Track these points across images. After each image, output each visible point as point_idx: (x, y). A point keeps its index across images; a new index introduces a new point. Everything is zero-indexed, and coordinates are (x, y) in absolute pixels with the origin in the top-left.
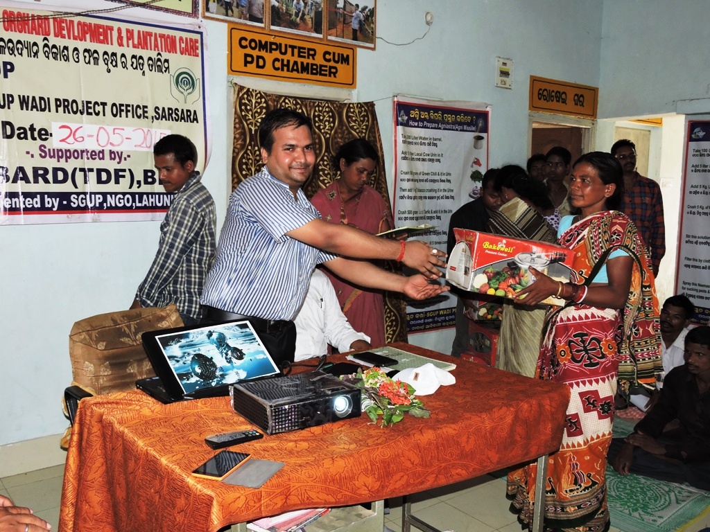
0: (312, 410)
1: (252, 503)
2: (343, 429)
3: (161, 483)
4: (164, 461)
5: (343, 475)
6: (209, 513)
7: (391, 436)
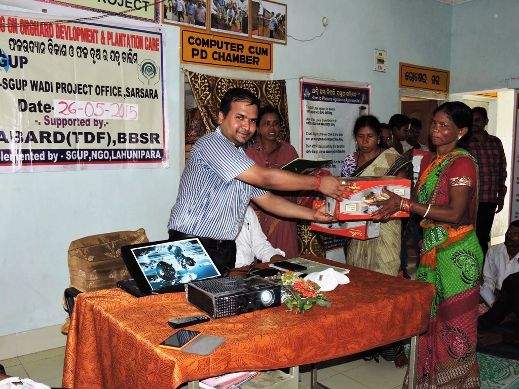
0: (245, 300)
1: (203, 367)
2: (268, 315)
3: (137, 353)
4: (138, 337)
5: (268, 347)
6: (172, 373)
7: (303, 319)
